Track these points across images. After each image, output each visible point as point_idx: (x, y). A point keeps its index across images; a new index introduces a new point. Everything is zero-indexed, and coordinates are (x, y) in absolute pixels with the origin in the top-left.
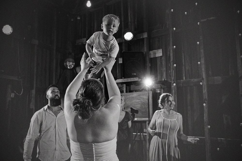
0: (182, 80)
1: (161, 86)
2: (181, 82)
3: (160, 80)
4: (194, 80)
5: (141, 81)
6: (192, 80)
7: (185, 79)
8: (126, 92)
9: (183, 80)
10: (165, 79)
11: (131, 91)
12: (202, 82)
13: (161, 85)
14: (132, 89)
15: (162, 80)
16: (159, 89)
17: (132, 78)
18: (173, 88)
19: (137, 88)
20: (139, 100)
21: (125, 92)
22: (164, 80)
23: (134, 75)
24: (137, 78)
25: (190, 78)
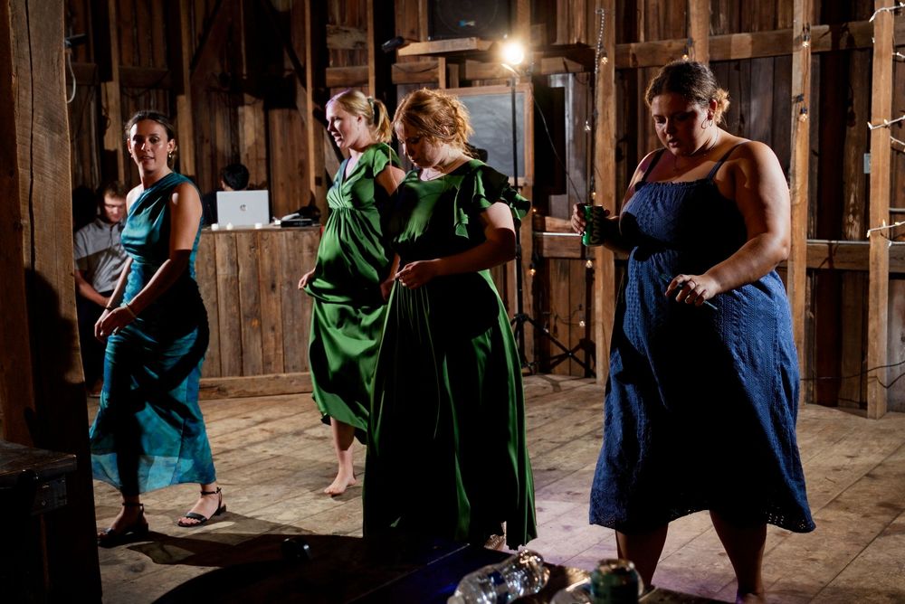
0: (633, 45)
1: (565, 63)
2: (631, 52)
3: (566, 43)
4: (670, 46)
5: (490, 48)
6: (666, 43)
7: (646, 39)
8: (448, 86)
9: (638, 45)
10: (580, 39)
11: (465, 83)
12: (687, 54)
13: (566, 60)
14: (468, 76)
15: (571, 42)
16: (561, 75)
17: (458, 41)
18: (599, 72)
19: (485, 70)
20: (490, 116)
21: (442, 83)
22: (579, 43)
23: (468, 26)
24: (474, 38)
25: (660, 39)
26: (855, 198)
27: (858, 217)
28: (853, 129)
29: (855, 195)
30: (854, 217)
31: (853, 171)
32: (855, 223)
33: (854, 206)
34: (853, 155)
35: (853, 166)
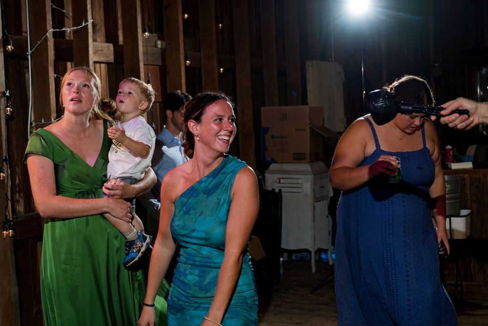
26: (19, 178)
27: (22, 194)
28: (12, 122)
29: (19, 176)
30: (20, 195)
31: (16, 157)
32: (21, 199)
33: (19, 185)
34: (14, 144)
35: (15, 153)
